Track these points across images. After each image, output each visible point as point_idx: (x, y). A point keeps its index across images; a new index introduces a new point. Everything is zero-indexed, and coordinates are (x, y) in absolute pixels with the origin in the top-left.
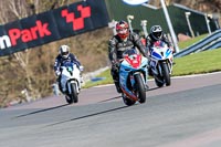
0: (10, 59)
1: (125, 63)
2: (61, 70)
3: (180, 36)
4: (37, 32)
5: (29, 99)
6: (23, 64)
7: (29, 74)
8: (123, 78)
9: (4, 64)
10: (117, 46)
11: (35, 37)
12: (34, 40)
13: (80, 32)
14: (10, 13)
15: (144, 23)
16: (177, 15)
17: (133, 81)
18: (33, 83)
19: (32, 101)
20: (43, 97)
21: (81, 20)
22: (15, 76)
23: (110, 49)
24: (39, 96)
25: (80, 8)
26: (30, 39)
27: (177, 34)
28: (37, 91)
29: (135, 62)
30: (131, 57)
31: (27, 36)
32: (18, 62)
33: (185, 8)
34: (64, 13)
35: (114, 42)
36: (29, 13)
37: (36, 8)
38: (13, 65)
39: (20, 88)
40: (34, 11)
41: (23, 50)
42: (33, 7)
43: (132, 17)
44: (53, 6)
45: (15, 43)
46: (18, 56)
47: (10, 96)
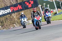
0: (11, 15)
1: (35, 19)
2: (21, 19)
3: (58, 9)
4: (18, 8)
5: (16, 26)
6: (14, 17)
7: (16, 20)
8: (35, 23)
9: (9, 17)
10: (33, 14)
11: (18, 9)
12: (17, 10)
13: (30, 8)
14: (11, 2)
15: (48, 5)
16: (58, 3)
17: (37, 23)
18: (17, 22)
19: (17, 27)
20: (20, 26)
21: (31, 5)
22: (12, 20)
23: (31, 15)
24: (19, 26)
25: (30, 1)
26: (16, 10)
27: (57, 9)
28: (18, 24)
29: (38, 18)
30: (37, 17)
31: (15, 9)
32: (13, 16)
33: (60, 1)
34: (26, 3)
35: (32, 13)
36: (16, 3)
37: (18, 1)
38: (11, 17)
39: (13, 23)
40: (17, 2)
41: (14, 13)
42: (17, 1)
43: (45, 4)
44: (23, 1)
45: (12, 11)
46: (13, 15)
47: (11, 26)
